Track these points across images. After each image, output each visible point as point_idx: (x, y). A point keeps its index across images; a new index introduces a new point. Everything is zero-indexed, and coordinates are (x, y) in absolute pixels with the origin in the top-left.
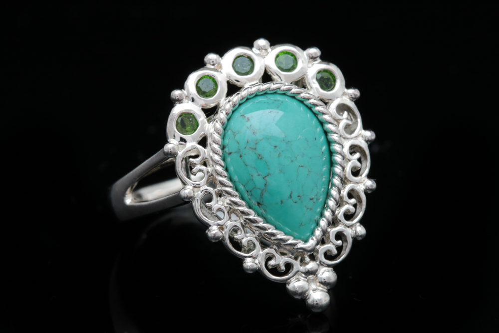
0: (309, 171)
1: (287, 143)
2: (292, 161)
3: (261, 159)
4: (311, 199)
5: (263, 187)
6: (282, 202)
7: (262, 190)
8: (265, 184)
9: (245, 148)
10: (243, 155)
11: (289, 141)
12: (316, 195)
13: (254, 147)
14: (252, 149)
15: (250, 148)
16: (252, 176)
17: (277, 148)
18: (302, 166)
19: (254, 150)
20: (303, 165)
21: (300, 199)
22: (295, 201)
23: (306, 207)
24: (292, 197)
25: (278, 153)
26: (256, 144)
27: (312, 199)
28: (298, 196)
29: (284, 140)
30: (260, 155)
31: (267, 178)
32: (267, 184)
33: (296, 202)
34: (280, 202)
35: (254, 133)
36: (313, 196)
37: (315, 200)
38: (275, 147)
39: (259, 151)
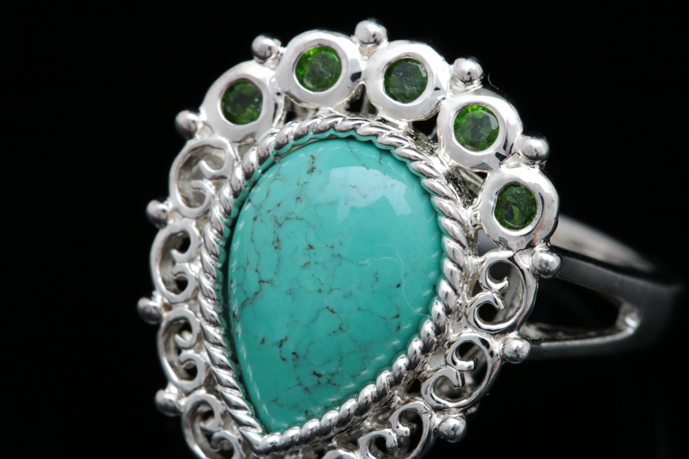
0: (340, 328)
1: (333, 256)
2: (320, 291)
3: (276, 248)
4: (315, 373)
5: (251, 295)
6: (263, 341)
7: (247, 299)
8: (256, 294)
9: (269, 211)
10: (258, 220)
11: (339, 255)
12: (332, 375)
13: (280, 222)
14: (276, 221)
15: (275, 217)
16: (248, 263)
17: (312, 251)
18: (332, 311)
19: (276, 225)
20: (334, 310)
21: (294, 360)
22: (284, 356)
23: (298, 379)
24: (284, 346)
25: (307, 261)
26: (287, 218)
27: (319, 376)
28: (294, 353)
29: (332, 247)
30: (278, 240)
31: (266, 286)
32: (259, 295)
33: (284, 359)
34: (261, 340)
35: (298, 198)
36: (323, 372)
37: (323, 380)
38: (311, 247)
39: (282, 233)
